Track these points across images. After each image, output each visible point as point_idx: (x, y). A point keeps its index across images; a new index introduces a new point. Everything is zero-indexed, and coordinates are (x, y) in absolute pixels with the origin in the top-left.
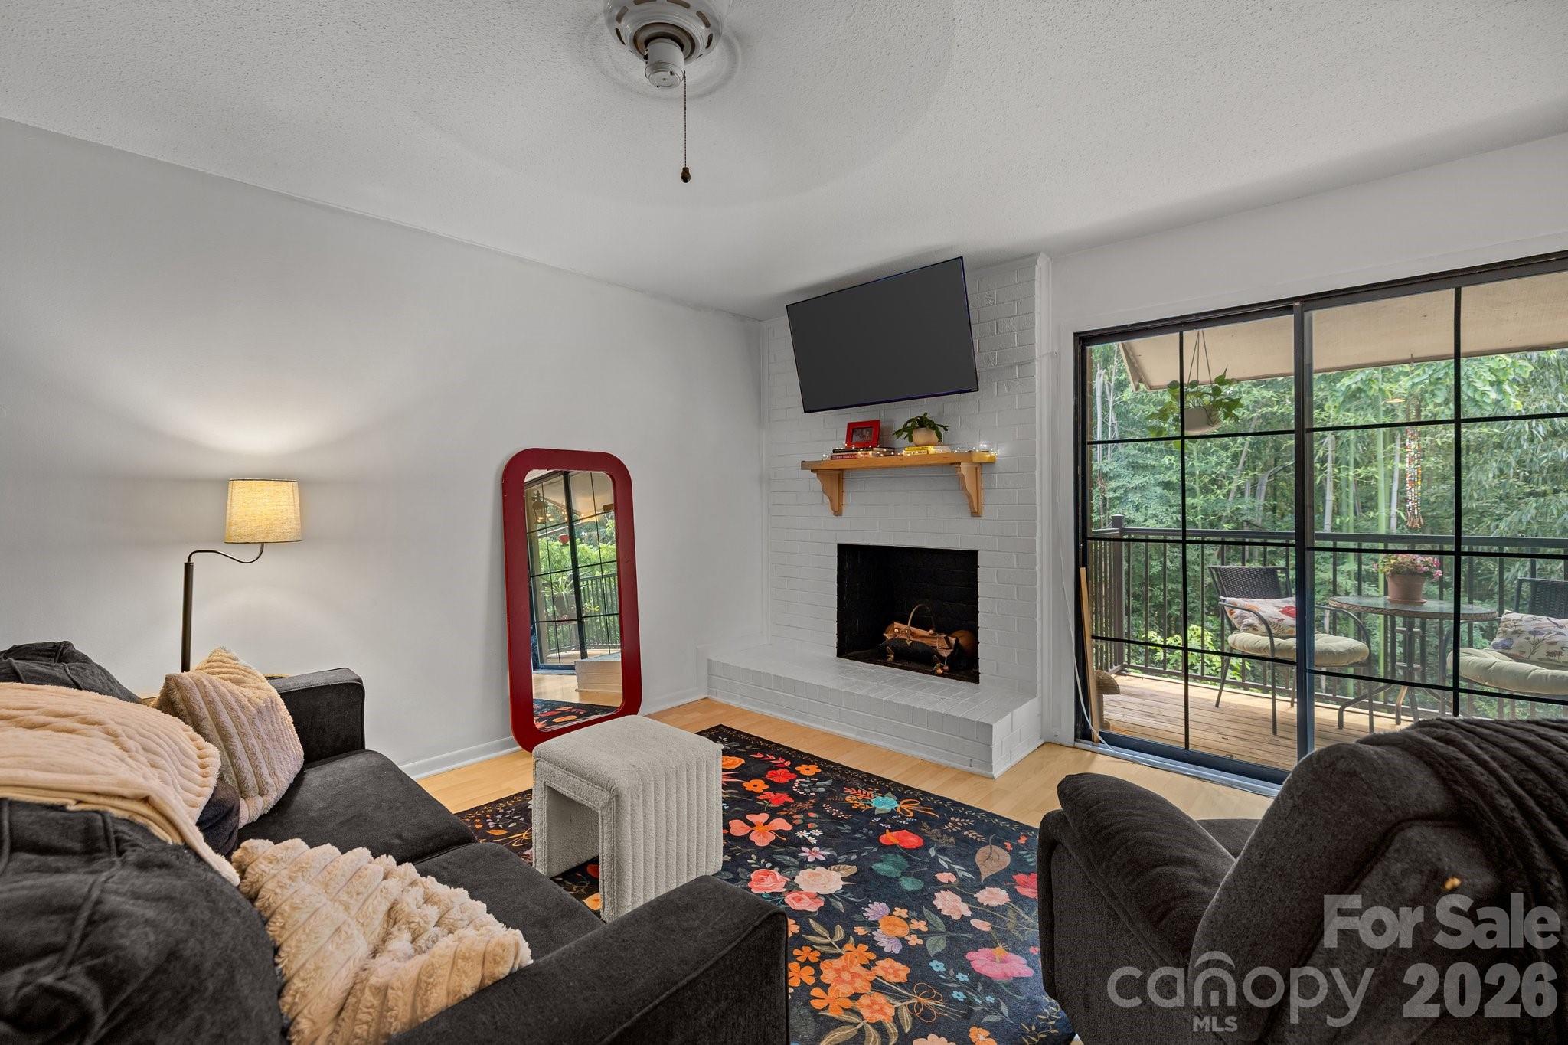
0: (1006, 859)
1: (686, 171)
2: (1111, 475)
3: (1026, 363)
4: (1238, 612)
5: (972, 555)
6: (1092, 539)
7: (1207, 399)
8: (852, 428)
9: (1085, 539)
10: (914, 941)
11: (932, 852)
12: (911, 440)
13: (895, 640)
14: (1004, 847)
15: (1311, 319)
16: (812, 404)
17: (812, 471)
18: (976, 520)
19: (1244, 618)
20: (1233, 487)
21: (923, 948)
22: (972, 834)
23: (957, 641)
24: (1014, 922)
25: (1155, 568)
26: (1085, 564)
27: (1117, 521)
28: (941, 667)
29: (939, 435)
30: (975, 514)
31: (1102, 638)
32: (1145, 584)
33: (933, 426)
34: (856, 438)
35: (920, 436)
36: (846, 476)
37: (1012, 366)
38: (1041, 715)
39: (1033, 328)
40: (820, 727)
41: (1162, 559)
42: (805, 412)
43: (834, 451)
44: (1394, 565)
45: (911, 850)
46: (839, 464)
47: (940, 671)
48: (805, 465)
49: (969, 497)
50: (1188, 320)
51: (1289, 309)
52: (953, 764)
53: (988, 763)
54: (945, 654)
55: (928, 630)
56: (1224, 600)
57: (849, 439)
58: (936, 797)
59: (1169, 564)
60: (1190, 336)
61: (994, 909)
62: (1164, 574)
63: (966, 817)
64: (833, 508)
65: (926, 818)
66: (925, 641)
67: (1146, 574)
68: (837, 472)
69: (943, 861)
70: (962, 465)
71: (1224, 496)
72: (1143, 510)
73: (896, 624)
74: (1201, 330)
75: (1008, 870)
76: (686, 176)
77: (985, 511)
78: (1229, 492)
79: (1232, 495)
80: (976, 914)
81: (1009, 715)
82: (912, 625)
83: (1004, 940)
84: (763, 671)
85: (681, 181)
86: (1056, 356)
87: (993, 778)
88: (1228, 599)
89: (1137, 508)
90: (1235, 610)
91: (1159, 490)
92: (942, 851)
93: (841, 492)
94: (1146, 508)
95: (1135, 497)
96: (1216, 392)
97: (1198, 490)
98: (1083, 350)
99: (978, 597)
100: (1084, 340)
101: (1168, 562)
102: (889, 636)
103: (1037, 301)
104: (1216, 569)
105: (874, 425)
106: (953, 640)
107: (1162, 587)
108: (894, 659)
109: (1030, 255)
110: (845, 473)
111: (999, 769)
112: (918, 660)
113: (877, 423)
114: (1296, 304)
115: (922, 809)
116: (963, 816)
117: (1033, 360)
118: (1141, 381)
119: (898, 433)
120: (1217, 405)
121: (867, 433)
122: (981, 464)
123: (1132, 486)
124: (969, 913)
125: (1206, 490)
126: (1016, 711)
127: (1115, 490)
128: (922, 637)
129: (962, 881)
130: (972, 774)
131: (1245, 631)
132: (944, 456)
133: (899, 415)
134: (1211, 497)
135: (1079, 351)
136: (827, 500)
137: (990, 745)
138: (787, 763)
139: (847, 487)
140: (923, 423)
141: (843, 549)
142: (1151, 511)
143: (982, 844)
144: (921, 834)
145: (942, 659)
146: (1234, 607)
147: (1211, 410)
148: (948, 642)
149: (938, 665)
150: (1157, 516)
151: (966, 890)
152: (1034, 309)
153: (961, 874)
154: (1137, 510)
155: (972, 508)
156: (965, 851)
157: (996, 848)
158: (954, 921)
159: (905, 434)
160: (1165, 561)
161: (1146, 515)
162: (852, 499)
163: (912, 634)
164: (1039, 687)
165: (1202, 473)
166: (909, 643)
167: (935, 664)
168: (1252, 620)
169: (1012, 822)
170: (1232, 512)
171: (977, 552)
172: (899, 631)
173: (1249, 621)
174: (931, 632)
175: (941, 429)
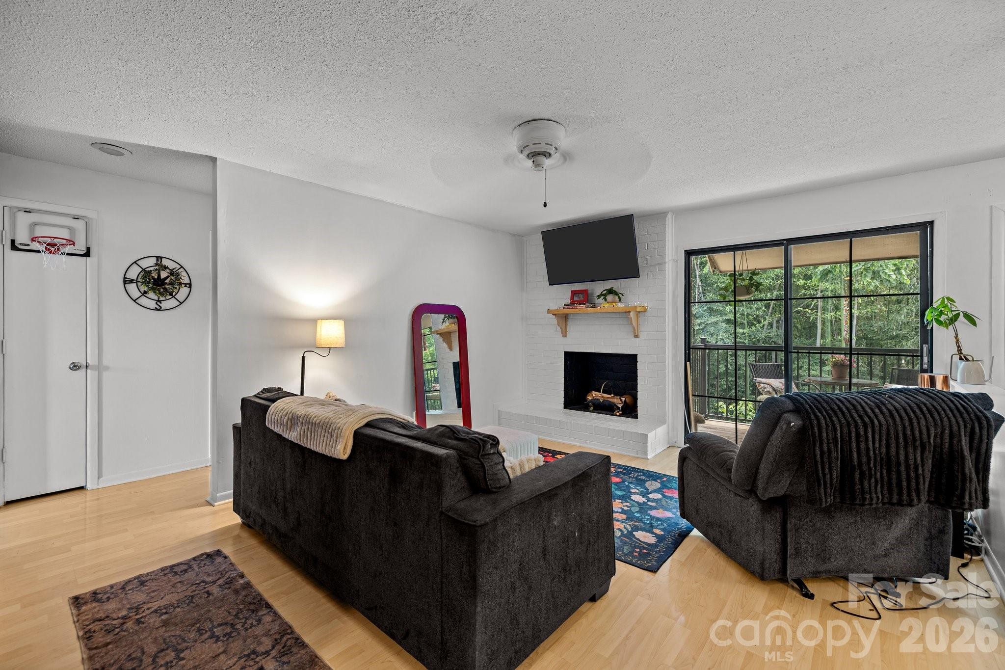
0: (659, 485)
1: (545, 203)
2: (698, 316)
3: (662, 264)
4: (762, 385)
5: (635, 356)
6: (693, 348)
7: (747, 282)
8: (574, 293)
9: (689, 348)
10: (626, 508)
11: (627, 483)
12: (606, 300)
13: (594, 399)
14: (657, 481)
15: (791, 249)
16: (554, 280)
17: (553, 314)
18: (637, 340)
19: (765, 388)
20: (766, 323)
21: (630, 510)
22: (642, 477)
23: (625, 400)
24: (665, 503)
25: (722, 369)
26: (689, 360)
27: (703, 341)
28: (618, 412)
29: (620, 298)
30: (636, 336)
31: (697, 396)
32: (717, 378)
33: (616, 294)
34: (576, 299)
35: (610, 298)
36: (569, 317)
37: (655, 265)
38: (668, 433)
39: (665, 247)
40: (561, 441)
41: (726, 364)
42: (550, 285)
43: (565, 305)
44: (834, 362)
45: (617, 483)
46: (566, 311)
47: (618, 414)
48: (549, 311)
49: (634, 328)
50: (737, 246)
51: (781, 244)
52: (628, 454)
53: (646, 452)
54: (620, 406)
55: (611, 395)
56: (756, 380)
57: (572, 298)
58: (623, 466)
59: (729, 366)
60: (738, 253)
61: (656, 499)
62: (726, 373)
63: (638, 472)
64: (562, 333)
65: (621, 472)
66: (609, 400)
67: (718, 372)
68: (565, 315)
69: (631, 486)
70: (631, 313)
71: (761, 328)
72: (715, 336)
73: (594, 392)
74: (744, 251)
75: (660, 488)
76: (545, 205)
77: (642, 335)
78: (764, 325)
79: (765, 327)
80: (649, 501)
81: (655, 431)
82: (602, 393)
83: (662, 508)
84: (529, 415)
85: (543, 206)
86: (676, 261)
87: (648, 459)
88: (757, 379)
89: (712, 335)
90: (761, 384)
91: (724, 325)
92: (631, 483)
93: (566, 325)
94: (717, 336)
95: (712, 329)
96: (751, 279)
97: (746, 324)
98: (689, 258)
99: (637, 376)
100: (689, 254)
101: (729, 365)
102: (590, 398)
103: (667, 234)
104: (752, 365)
105: (585, 292)
106: (623, 399)
107: (726, 379)
108: (593, 409)
109: (664, 213)
110: (569, 316)
111: (650, 456)
112: (606, 408)
113: (586, 291)
114: (785, 242)
115: (618, 470)
116: (637, 472)
117: (665, 262)
118: (715, 268)
119: (599, 297)
120: (751, 285)
121: (581, 296)
122: (639, 312)
123: (709, 322)
124: (646, 501)
125: (750, 324)
126: (658, 430)
127: (699, 325)
128: (608, 398)
129: (641, 492)
130: (638, 458)
131: (765, 394)
132: (622, 308)
133: (598, 287)
134: (754, 328)
135: (687, 258)
136: (559, 329)
137: (647, 444)
138: (550, 455)
139: (570, 322)
140: (611, 291)
141: (567, 354)
142: (720, 337)
143: (647, 481)
144: (621, 478)
145: (618, 408)
146: (760, 383)
147: (748, 288)
148: (621, 400)
149: (616, 411)
150: (723, 340)
151: (644, 494)
152: (666, 238)
153: (640, 490)
154: (712, 336)
155: (635, 333)
156: (641, 483)
157: (654, 482)
158: (641, 503)
159: (602, 297)
160: (727, 364)
161: (717, 339)
162: (573, 328)
163: (603, 397)
164: (667, 419)
165: (748, 314)
166: (601, 401)
167: (615, 411)
168: (769, 389)
169: (659, 474)
170: (766, 337)
171: (637, 355)
172: (594, 395)
173: (766, 390)
174: (612, 395)
175: (620, 295)
